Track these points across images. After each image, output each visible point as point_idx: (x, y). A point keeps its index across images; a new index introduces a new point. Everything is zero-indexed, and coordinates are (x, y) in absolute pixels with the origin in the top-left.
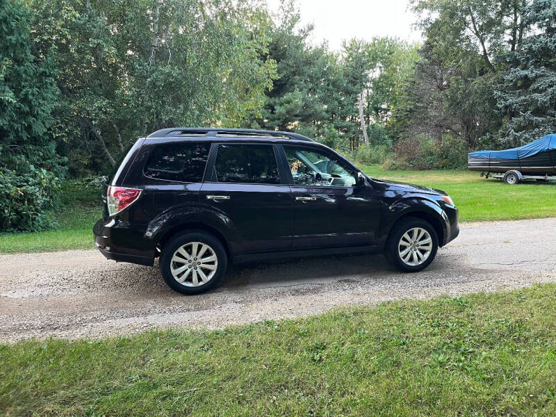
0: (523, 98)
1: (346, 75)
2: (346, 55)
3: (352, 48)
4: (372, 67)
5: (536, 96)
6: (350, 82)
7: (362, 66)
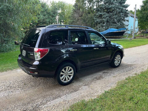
0: (100, 20)
1: (52, 11)
2: (51, 5)
3: (53, 3)
4: (59, 9)
5: (103, 19)
6: (53, 13)
7: (56, 9)
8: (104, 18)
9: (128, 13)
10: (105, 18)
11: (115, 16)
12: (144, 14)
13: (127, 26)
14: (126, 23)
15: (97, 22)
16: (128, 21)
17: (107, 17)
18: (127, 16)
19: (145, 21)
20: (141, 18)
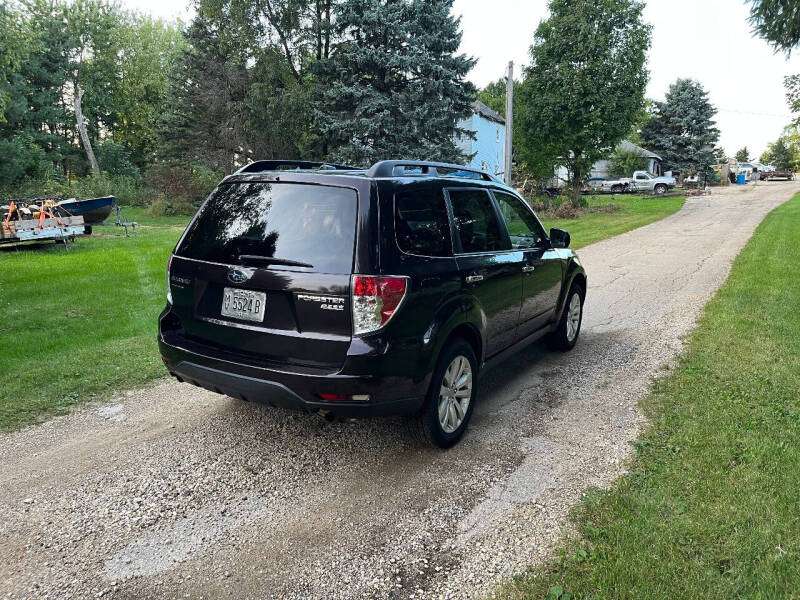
0: (348, 122)
2: (29, 18)
3: (39, 7)
5: (365, 121)
6: (44, 65)
7: (63, 40)
8: (366, 114)
9: (473, 100)
10: (373, 115)
11: (418, 109)
12: (543, 107)
13: (470, 158)
14: (462, 144)
15: (331, 132)
16: (471, 134)
17: (378, 111)
18: (468, 114)
19: (546, 137)
20: (528, 125)
